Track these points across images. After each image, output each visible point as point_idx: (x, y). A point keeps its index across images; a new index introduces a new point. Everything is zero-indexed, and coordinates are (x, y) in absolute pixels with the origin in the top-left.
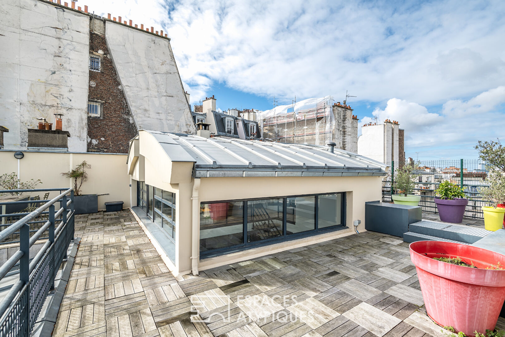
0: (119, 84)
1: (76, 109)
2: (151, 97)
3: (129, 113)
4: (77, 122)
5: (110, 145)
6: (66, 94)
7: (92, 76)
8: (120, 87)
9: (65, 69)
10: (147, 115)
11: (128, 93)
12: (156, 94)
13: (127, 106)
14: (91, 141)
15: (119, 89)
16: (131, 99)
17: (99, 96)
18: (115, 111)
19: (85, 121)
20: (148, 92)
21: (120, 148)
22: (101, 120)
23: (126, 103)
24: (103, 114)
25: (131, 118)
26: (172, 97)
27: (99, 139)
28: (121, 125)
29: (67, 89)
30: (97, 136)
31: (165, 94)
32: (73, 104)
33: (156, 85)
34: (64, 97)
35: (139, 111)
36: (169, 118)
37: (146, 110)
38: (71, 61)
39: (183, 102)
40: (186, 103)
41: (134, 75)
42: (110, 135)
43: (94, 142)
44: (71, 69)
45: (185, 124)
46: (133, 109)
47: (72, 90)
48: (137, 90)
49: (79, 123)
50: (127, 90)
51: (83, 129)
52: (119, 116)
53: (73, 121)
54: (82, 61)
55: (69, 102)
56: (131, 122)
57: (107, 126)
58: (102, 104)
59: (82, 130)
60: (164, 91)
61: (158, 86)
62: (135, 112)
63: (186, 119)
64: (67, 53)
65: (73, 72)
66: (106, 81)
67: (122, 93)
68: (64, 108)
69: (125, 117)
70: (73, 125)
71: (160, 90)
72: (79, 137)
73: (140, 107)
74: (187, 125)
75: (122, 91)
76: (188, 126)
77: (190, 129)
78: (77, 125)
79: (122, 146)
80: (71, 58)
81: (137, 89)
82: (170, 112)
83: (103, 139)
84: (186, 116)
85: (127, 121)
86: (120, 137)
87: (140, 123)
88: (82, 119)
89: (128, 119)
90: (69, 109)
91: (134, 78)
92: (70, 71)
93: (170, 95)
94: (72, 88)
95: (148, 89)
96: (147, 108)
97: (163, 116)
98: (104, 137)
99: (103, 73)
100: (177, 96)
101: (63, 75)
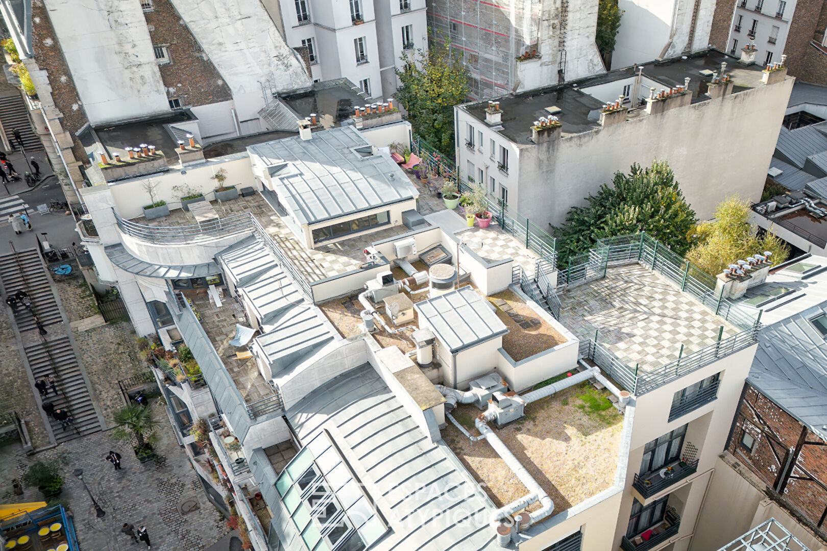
0: (180, 18)
1: (145, 64)
2: (223, 26)
3: (200, 50)
4: (150, 76)
5: (188, 90)
6: (131, 51)
7: (148, 18)
8: (181, 22)
9: (121, 24)
10: (223, 49)
11: (195, 30)
12: (228, 20)
13: (196, 41)
14: (168, 90)
15: (181, 25)
16: (200, 36)
17: (161, 39)
18: (184, 51)
19: (158, 74)
20: (217, 21)
21: (201, 90)
22: (172, 65)
23: (194, 39)
24: (173, 58)
25: (204, 55)
26: (249, 17)
27: (176, 86)
28: (195, 66)
29: (130, 45)
30: (173, 83)
31: (239, 17)
32: (142, 59)
33: (226, 9)
34: (130, 54)
35: (212, 48)
36: (251, 45)
37: (220, 44)
38: (124, 13)
39: (265, 20)
40: (270, 19)
41: (196, 6)
42: (186, 79)
43: (172, 90)
44: (127, 22)
45: (273, 47)
46: (204, 47)
47: (135, 45)
48: (204, 23)
49: (153, 77)
50: (193, 26)
51: (159, 82)
52: (190, 56)
53: (146, 77)
54: (134, 10)
55: (136, 59)
56: (205, 59)
57: (180, 70)
58: (167, 48)
59: (158, 84)
60: (237, 13)
61: (228, 10)
62: (209, 50)
63: (274, 41)
64: (117, 6)
65: (129, 25)
66: (164, 19)
67: (186, 28)
68: (134, 66)
69: (197, 55)
70: (148, 81)
71: (231, 15)
72: (158, 91)
73: (213, 42)
74: (276, 47)
75: (186, 26)
76: (278, 48)
77: (280, 51)
78: (151, 79)
79: (202, 87)
80: (122, 9)
81: (204, 21)
82: (250, 37)
83: (179, 85)
84: (272, 36)
85: (200, 59)
86: (198, 79)
87: (218, 60)
88: (154, 73)
89: (201, 57)
90: (139, 65)
91: (197, 10)
92: (127, 24)
93: (246, 16)
94: (135, 43)
95: (216, 17)
96: (221, 41)
97: (243, 45)
98: (180, 82)
99: (157, 11)
100: (255, 15)
101: (121, 32)
